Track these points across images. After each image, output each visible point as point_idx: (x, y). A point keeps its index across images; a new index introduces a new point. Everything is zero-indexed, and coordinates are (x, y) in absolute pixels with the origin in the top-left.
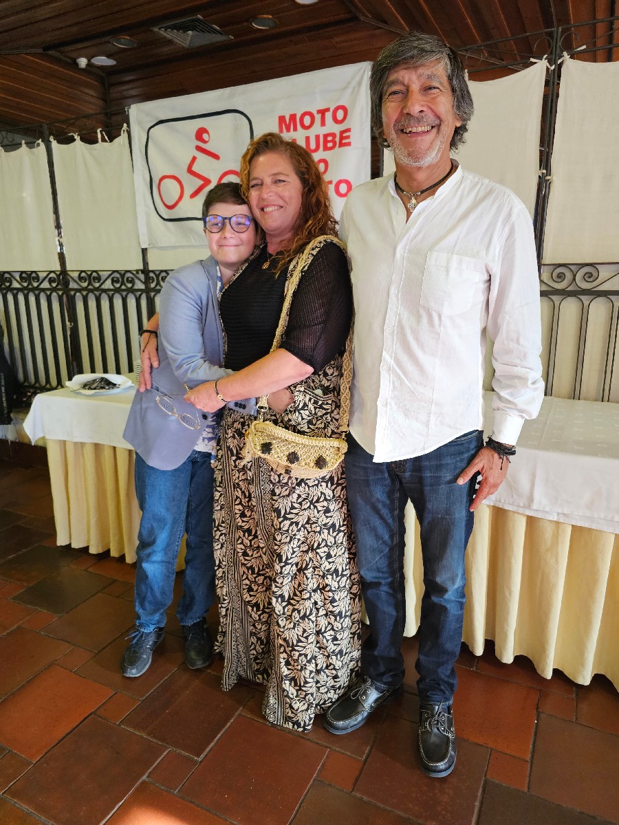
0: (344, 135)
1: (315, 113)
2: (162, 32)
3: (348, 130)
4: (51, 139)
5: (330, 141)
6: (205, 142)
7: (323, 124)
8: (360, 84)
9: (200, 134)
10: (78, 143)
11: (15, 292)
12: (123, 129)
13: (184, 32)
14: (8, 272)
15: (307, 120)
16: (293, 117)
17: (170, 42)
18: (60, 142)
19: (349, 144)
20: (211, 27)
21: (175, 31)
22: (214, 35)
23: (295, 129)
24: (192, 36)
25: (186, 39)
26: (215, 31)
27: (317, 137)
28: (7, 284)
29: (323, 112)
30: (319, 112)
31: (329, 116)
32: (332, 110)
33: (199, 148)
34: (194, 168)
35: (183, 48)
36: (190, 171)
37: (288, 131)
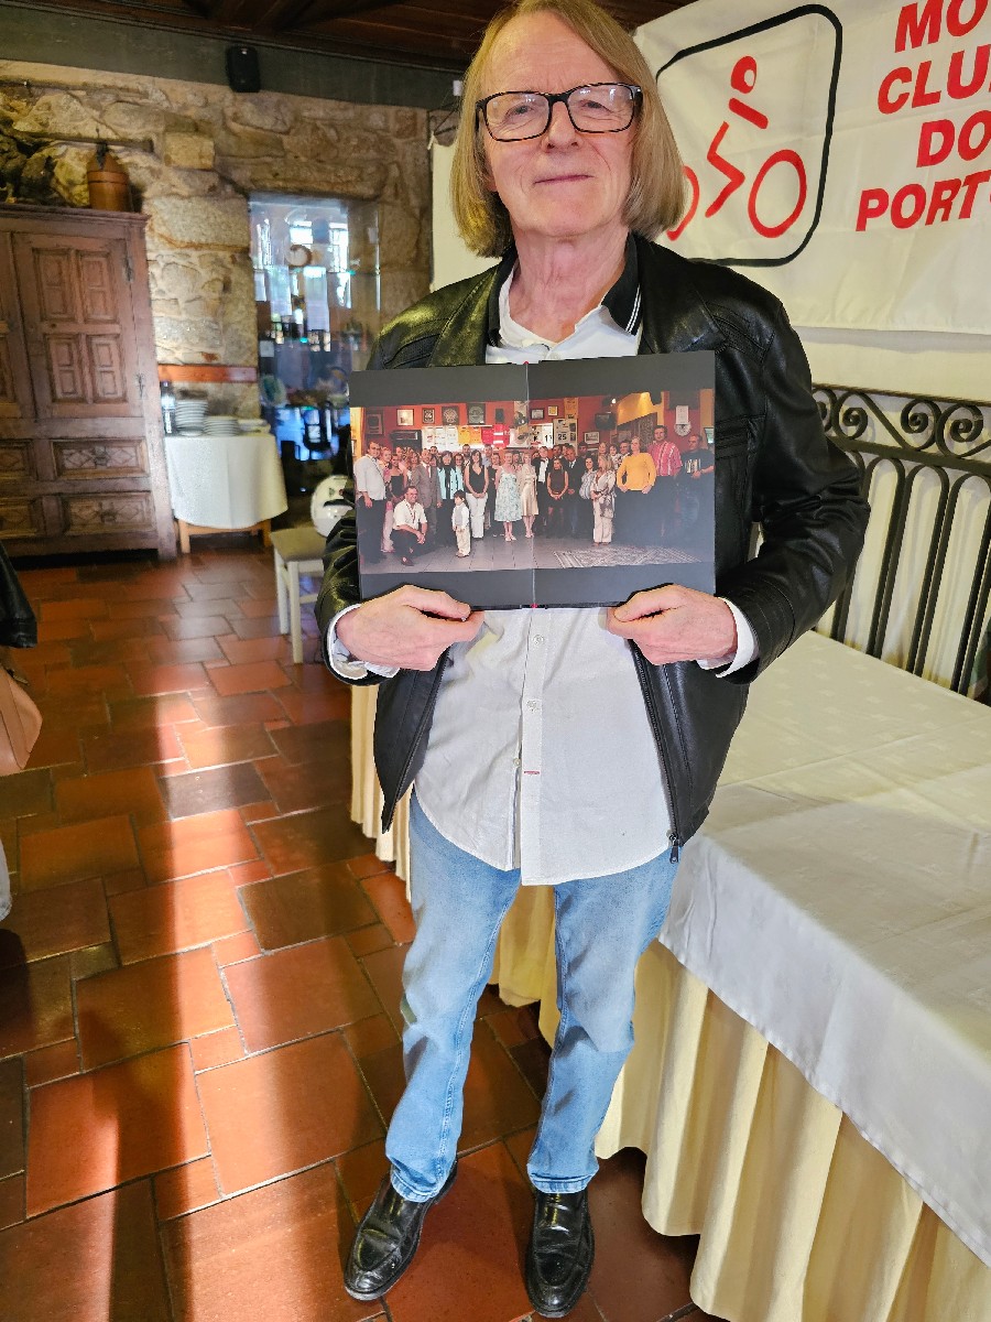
6: (746, 89)
9: (742, 72)
15: (967, 10)
16: (934, 6)
23: (934, 38)
27: (983, 53)
33: (736, 106)
34: (721, 151)
36: (714, 158)
37: (917, 42)
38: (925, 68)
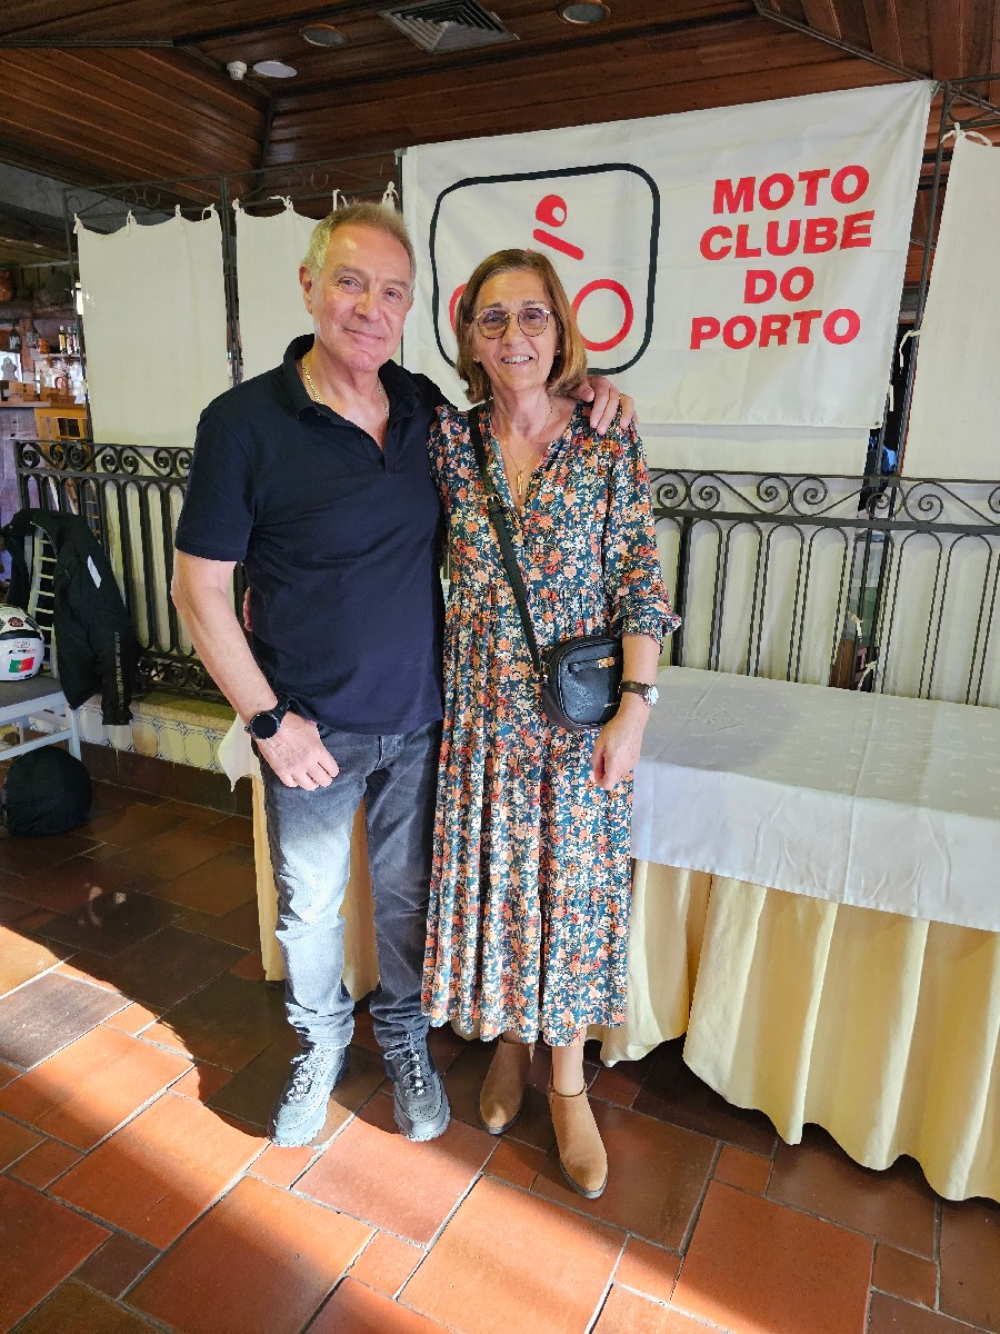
0: (856, 224)
1: (795, 177)
2: (396, 20)
3: (869, 215)
4: (235, 204)
5: (822, 235)
6: (556, 224)
7: (811, 199)
8: (902, 126)
9: (547, 209)
10: (290, 214)
11: (143, 484)
12: (388, 192)
13: (436, 22)
14: (132, 447)
15: (776, 192)
16: (747, 184)
17: (404, 38)
18: (252, 211)
19: (866, 242)
20: (487, 18)
21: (420, 19)
22: (485, 30)
23: (749, 207)
24: (449, 31)
25: (435, 36)
26: (491, 25)
27: (794, 225)
28: (130, 469)
29: (812, 178)
30: (803, 176)
31: (825, 186)
32: (833, 174)
33: (540, 234)
35: (425, 52)
37: (733, 209)
38: (743, 230)
